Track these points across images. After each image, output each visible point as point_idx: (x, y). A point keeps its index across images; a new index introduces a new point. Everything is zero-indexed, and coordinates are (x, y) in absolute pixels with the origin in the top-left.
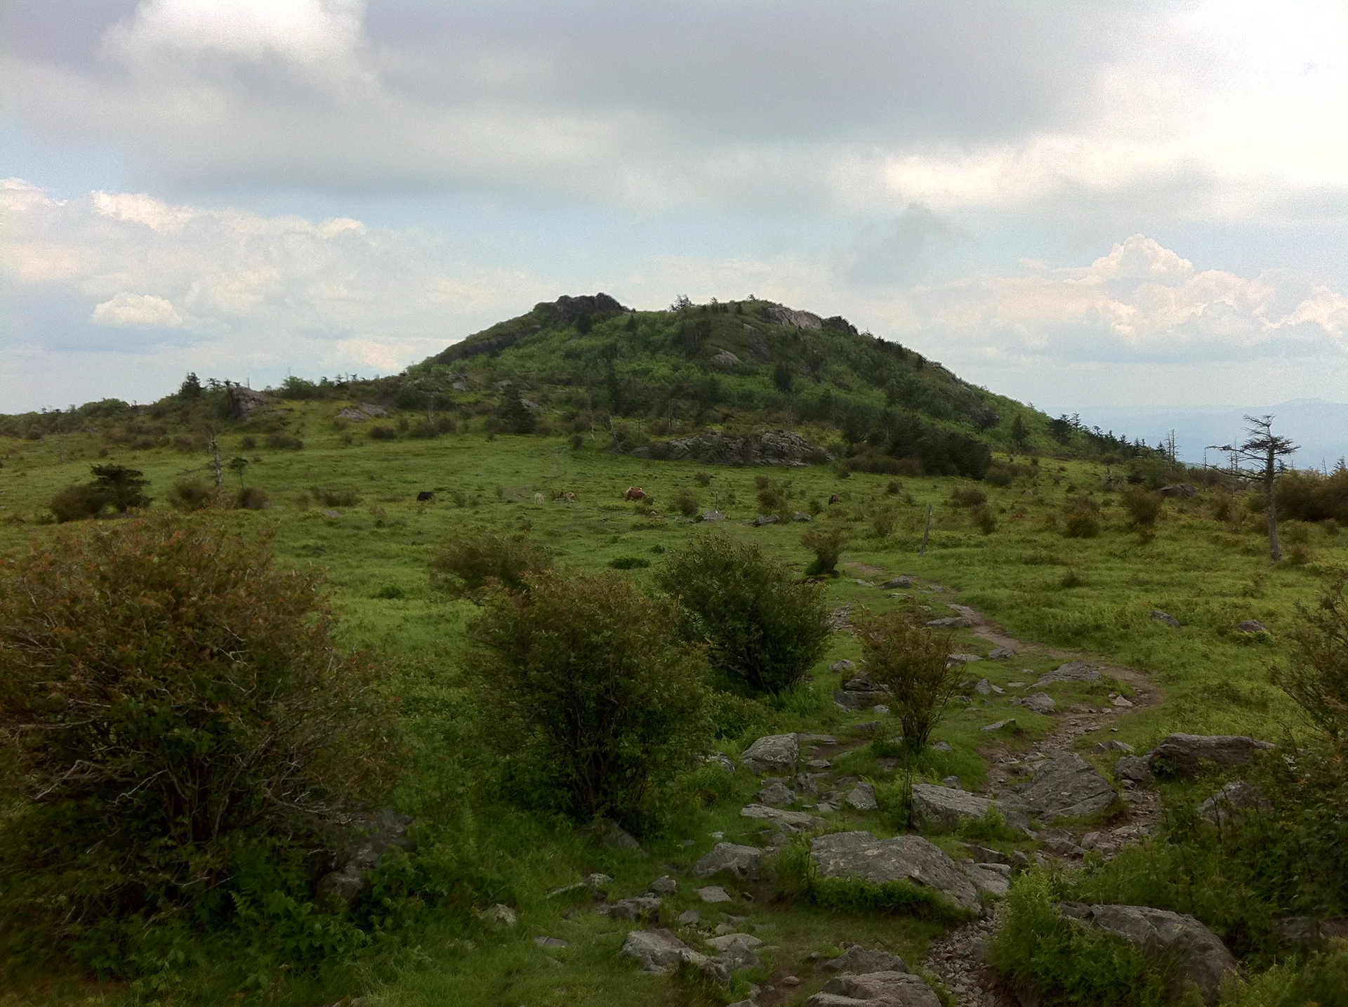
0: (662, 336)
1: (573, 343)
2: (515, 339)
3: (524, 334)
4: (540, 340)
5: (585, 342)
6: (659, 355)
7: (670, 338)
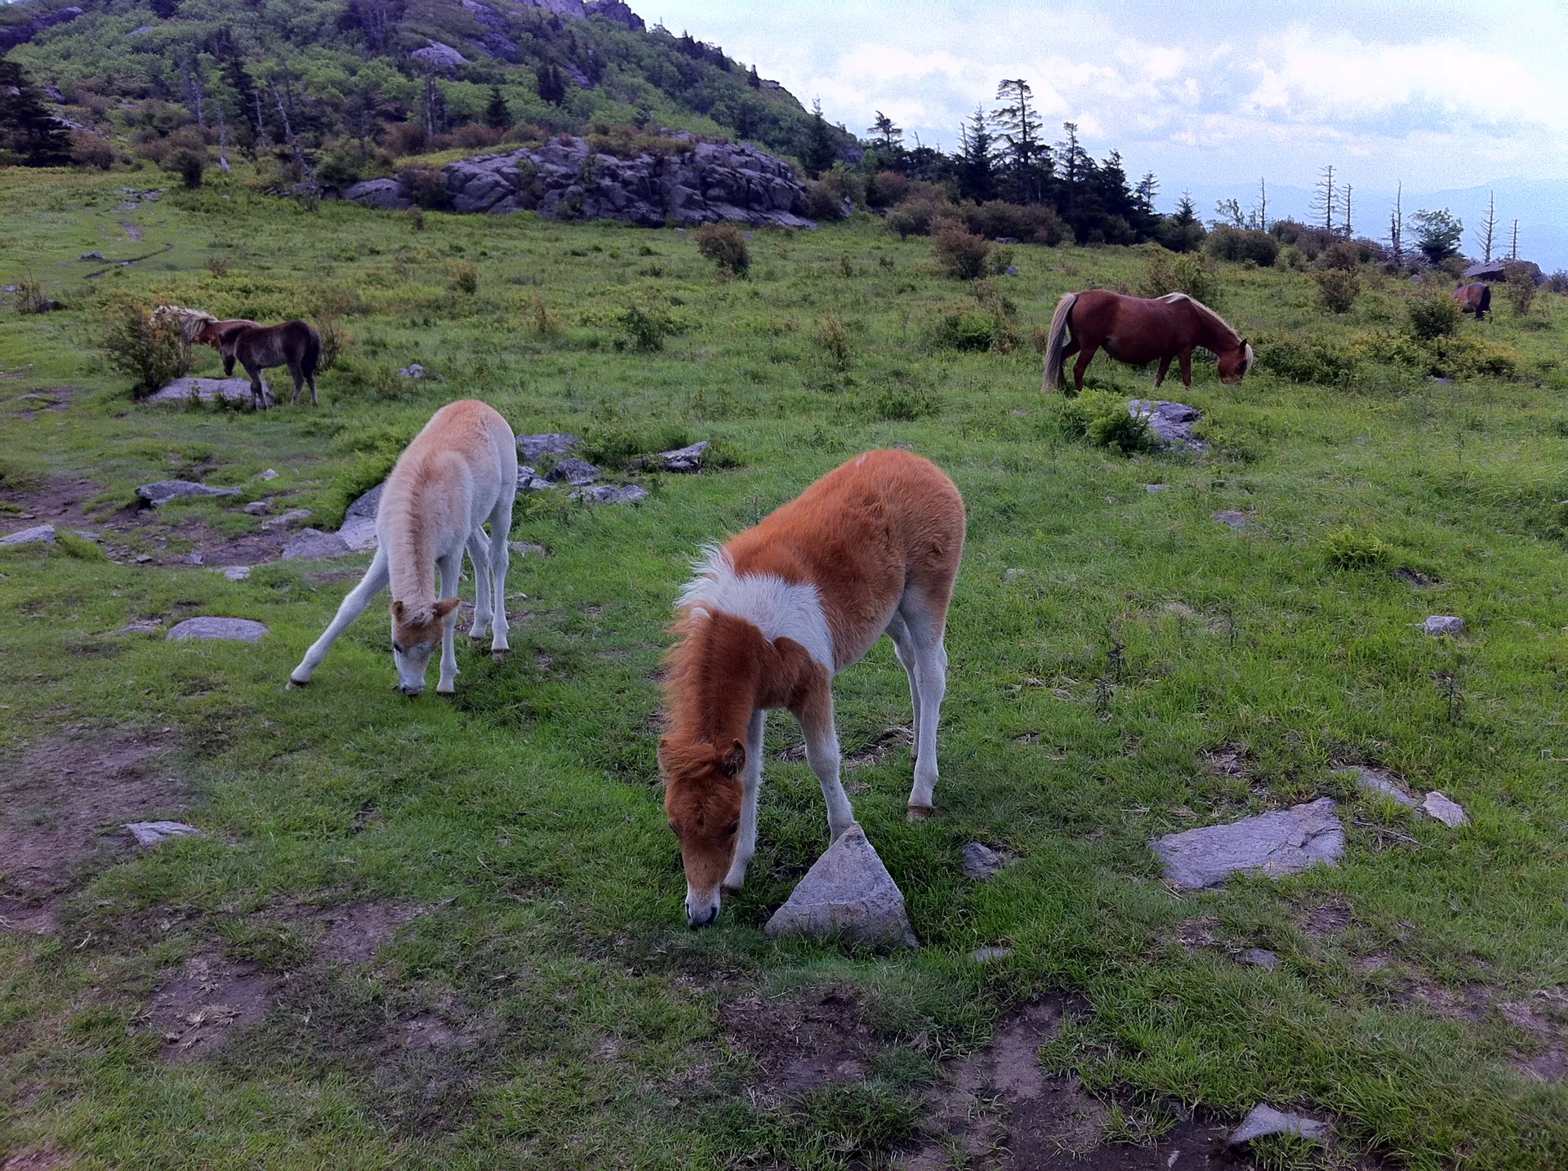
0: (315, 17)
1: (146, 31)
2: (34, 32)
3: (51, 22)
4: (80, 30)
5: (169, 28)
6: (316, 48)
7: (331, 20)
